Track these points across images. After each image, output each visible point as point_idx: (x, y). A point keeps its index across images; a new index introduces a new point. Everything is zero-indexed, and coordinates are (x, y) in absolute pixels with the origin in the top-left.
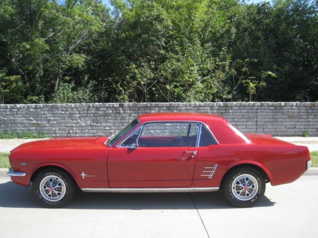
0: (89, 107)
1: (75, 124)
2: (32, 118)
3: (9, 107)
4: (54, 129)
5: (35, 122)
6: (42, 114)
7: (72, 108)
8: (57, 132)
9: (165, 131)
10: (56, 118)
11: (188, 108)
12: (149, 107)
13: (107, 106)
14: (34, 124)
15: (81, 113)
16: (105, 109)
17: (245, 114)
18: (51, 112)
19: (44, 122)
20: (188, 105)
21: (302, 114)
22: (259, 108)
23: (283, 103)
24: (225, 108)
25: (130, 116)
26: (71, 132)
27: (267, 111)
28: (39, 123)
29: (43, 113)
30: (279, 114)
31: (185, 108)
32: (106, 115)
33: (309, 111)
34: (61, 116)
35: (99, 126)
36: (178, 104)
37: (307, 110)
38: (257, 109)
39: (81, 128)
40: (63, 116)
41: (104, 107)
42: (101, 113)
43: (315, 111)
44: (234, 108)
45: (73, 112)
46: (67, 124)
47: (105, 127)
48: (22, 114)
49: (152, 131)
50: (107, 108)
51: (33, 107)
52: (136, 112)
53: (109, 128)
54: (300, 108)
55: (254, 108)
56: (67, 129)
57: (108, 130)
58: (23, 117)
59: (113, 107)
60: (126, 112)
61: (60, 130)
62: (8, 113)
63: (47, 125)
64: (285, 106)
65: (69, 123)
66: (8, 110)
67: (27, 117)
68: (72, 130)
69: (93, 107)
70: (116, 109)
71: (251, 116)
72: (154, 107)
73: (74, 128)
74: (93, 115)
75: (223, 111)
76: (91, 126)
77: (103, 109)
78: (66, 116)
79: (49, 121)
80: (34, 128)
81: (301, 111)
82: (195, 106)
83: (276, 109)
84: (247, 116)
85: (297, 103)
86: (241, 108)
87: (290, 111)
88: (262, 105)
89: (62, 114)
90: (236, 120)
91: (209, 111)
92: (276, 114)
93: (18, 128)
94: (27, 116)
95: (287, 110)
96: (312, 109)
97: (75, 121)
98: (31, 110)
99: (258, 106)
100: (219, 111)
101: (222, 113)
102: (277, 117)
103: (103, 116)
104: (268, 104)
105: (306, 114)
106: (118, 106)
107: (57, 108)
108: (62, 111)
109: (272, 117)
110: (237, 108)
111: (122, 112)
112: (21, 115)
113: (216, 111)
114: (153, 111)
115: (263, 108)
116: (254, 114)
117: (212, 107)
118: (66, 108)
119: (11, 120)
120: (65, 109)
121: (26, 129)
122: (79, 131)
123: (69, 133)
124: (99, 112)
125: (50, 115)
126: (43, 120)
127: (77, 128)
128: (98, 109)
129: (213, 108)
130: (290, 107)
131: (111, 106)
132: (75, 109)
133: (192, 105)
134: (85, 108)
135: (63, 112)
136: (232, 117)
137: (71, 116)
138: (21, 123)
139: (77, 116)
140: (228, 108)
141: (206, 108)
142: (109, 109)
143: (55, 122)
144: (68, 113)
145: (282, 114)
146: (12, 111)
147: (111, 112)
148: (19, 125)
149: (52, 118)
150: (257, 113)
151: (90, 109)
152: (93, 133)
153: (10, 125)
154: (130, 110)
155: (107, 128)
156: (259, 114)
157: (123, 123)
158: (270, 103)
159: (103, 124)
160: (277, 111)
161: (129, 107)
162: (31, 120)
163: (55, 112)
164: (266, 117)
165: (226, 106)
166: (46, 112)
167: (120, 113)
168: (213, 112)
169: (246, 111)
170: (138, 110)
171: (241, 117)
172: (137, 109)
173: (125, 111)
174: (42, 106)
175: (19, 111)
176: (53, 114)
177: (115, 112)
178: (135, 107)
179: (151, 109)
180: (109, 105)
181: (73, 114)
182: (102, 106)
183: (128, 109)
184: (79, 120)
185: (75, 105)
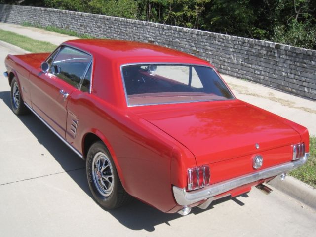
0: (244, 42)
1: (228, 58)
2: (193, 45)
3: (178, 30)
4: (208, 60)
5: (194, 48)
6: (201, 42)
7: (228, 40)
10: (212, 49)
12: (309, 55)
13: (263, 45)
14: (193, 51)
15: (235, 47)
16: (259, 48)
18: (209, 42)
19: (202, 51)
25: (284, 63)
26: (222, 67)
28: (198, 50)
29: (202, 40)
32: (258, 55)
34: (217, 47)
35: (249, 67)
39: (231, 65)
41: (259, 46)
42: (254, 51)
45: (228, 45)
46: (220, 58)
47: (255, 69)
48: (186, 39)
49: (306, 90)
50: (262, 47)
51: (196, 32)
52: (293, 58)
53: (259, 73)
56: (219, 63)
57: (258, 74)
58: (186, 41)
59: (269, 47)
60: (281, 56)
61: (213, 62)
62: (176, 36)
63: (204, 54)
65: (222, 57)
66: (177, 32)
67: (189, 42)
68: (224, 65)
69: (248, 43)
70: (268, 48)
73: (226, 64)
74: (246, 53)
76: (242, 65)
77: (257, 47)
78: (220, 48)
79: (206, 50)
94: (190, 41)
97: (228, 56)
98: (194, 36)
103: (255, 56)
106: (274, 47)
107: (215, 38)
108: (219, 42)
111: (276, 55)
112: (185, 40)
114: (313, 63)
118: (223, 39)
119: (177, 43)
120: (221, 40)
122: (229, 68)
123: (220, 68)
124: (252, 51)
125: (208, 44)
126: (202, 48)
127: (228, 64)
128: (252, 46)
131: (267, 45)
132: (230, 42)
134: (240, 43)
135: (219, 44)
137: (225, 49)
138: (184, 48)
139: (231, 50)
142: (264, 49)
143: (210, 53)
144: (223, 45)
146: (179, 34)
147: (265, 52)
149: (209, 48)
151: (244, 45)
152: (242, 74)
154: (286, 55)
155: (256, 72)
157: (275, 70)
159: (254, 66)
161: (286, 50)
162: (192, 46)
163: (212, 42)
166: (205, 40)
167: (274, 57)
170: (295, 57)
172: (294, 55)
173: (280, 54)
174: (202, 33)
175: (184, 34)
176: (211, 43)
177: (269, 53)
178: (292, 53)
179: (311, 60)
180: (265, 43)
181: (228, 47)
182: (257, 43)
183: (284, 53)
184: (232, 56)
185: (232, 37)
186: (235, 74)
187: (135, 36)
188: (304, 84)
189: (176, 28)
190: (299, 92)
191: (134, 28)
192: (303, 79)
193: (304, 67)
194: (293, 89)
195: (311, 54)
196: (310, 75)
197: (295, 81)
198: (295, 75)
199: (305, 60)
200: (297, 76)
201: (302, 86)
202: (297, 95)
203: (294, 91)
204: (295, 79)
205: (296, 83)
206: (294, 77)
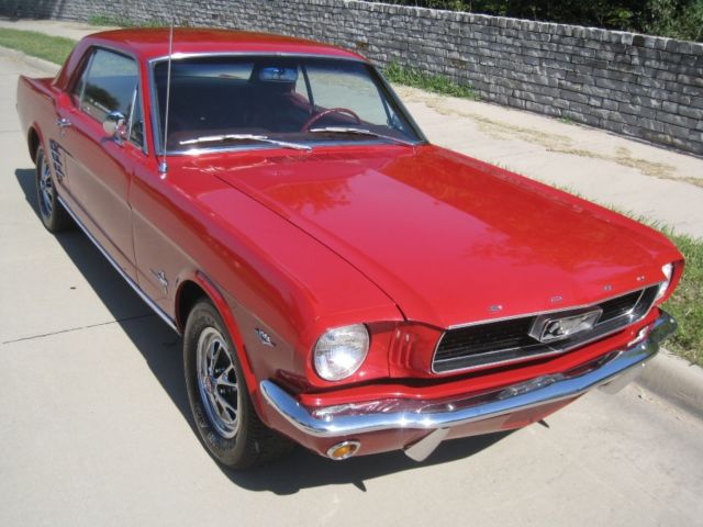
0: (564, 35)
1: (529, 74)
2: (452, 46)
3: (418, 14)
4: (486, 80)
5: (455, 55)
6: (469, 38)
7: (529, 32)
8: (492, 87)
10: (494, 53)
13: (606, 38)
14: (453, 60)
15: (545, 48)
16: (598, 47)
18: (487, 37)
19: (472, 59)
25: (654, 77)
26: (517, 93)
28: (463, 59)
29: (472, 35)
32: (596, 64)
34: (505, 48)
35: (577, 92)
39: (537, 89)
40: (509, 49)
41: (597, 41)
42: (587, 54)
45: (528, 44)
46: (513, 73)
47: (590, 96)
48: (438, 34)
50: (604, 43)
51: (458, 18)
52: (673, 66)
53: (598, 103)
56: (512, 86)
57: (596, 107)
58: (438, 40)
59: (619, 43)
60: (647, 63)
61: (497, 84)
62: (416, 28)
63: (476, 67)
65: (516, 72)
66: (417, 21)
67: (444, 41)
68: (521, 90)
69: (573, 36)
70: (618, 47)
73: (524, 86)
74: (568, 59)
76: (560, 86)
77: (592, 45)
78: (513, 50)
79: (480, 57)
80: (452, 70)
89: (508, 45)
93: (427, 66)
94: (446, 39)
97: (530, 69)
98: (454, 26)
103: (589, 65)
106: (630, 42)
107: (500, 28)
108: (509, 37)
111: (636, 61)
112: (434, 36)
118: (517, 30)
119: (418, 44)
120: (513, 33)
121: (440, 69)
122: (533, 96)
123: (513, 96)
124: (582, 53)
125: (484, 43)
126: (472, 54)
127: (530, 87)
128: (581, 43)
131: (614, 39)
132: (533, 37)
134: (556, 37)
135: (510, 41)
137: (523, 52)
138: (434, 55)
139: (535, 54)
142: (608, 48)
143: (491, 63)
144: (517, 44)
146: (423, 25)
147: (610, 56)
148: (429, 59)
149: (487, 52)
151: (564, 40)
152: (562, 109)
153: (415, 55)
154: (659, 60)
155: (593, 102)
157: (634, 95)
159: (587, 89)
161: (658, 49)
162: (450, 51)
163: (494, 39)
166: (478, 35)
167: (631, 66)
170: (679, 64)
172: (676, 58)
173: (645, 59)
174: (472, 19)
175: (433, 24)
176: (491, 42)
177: (620, 57)
178: (672, 54)
180: (610, 36)
181: (529, 48)
182: (592, 36)
183: (653, 54)
184: (538, 68)
185: (536, 25)
186: (546, 109)
187: (328, 34)
188: (700, 125)
189: (415, 11)
190: (689, 144)
191: (326, 16)
192: (699, 113)
193: (699, 86)
194: (676, 137)
197: (678, 118)
198: (680, 104)
200: (682, 108)
201: (695, 130)
202: (684, 150)
203: (678, 141)
204: (678, 114)
205: (682, 123)
206: (678, 109)
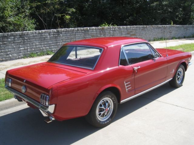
9: (20, 54)
11: (34, 35)
12: (6, 36)
17: (69, 36)
20: (34, 33)
21: (98, 34)
22: (76, 32)
23: (88, 28)
24: (57, 33)
27: (81, 33)
30: (87, 35)
31: (32, 35)
33: (101, 32)
36: (27, 32)
37: (100, 31)
38: (75, 33)
43: (104, 32)
44: (63, 33)
49: (10, 55)
54: (97, 30)
55: (74, 32)
64: (90, 29)
71: (72, 38)
72: (10, 36)
75: (56, 35)
81: (98, 32)
82: (39, 33)
83: (85, 32)
84: (70, 38)
85: (95, 28)
86: (67, 32)
87: (92, 32)
88: (78, 30)
90: (64, 41)
91: (48, 36)
92: (85, 35)
95: (90, 33)
96: (103, 31)
99: (76, 31)
100: (54, 36)
101: (56, 37)
102: (86, 37)
104: (81, 29)
105: (99, 34)
109: (83, 37)
110: (64, 33)
113: (52, 36)
114: (9, 40)
115: (78, 32)
116: (74, 36)
117: (49, 34)
129: (51, 34)
130: (92, 31)
133: (37, 33)
136: (62, 39)
140: (59, 33)
141: (46, 34)
145: (88, 35)
150: (75, 35)
156: (76, 36)
158: (82, 28)
160: (86, 33)
164: (80, 37)
165: (58, 32)
168: (51, 36)
169: (69, 34)
171: (67, 38)
179: (8, 38)
188: (8, 53)
190: (7, 58)
192: (7, 50)
193: (5, 44)
195: (6, 35)
196: (10, 47)
197: (2, 53)
199: (4, 40)
201: (7, 54)
202: (6, 60)
203: (3, 59)
204: (1, 52)
205: (3, 54)
206: (1, 51)
